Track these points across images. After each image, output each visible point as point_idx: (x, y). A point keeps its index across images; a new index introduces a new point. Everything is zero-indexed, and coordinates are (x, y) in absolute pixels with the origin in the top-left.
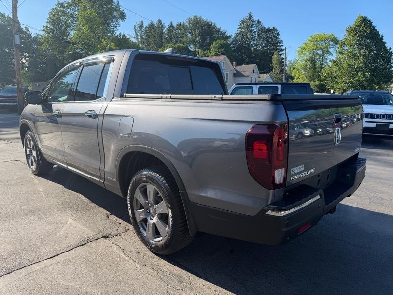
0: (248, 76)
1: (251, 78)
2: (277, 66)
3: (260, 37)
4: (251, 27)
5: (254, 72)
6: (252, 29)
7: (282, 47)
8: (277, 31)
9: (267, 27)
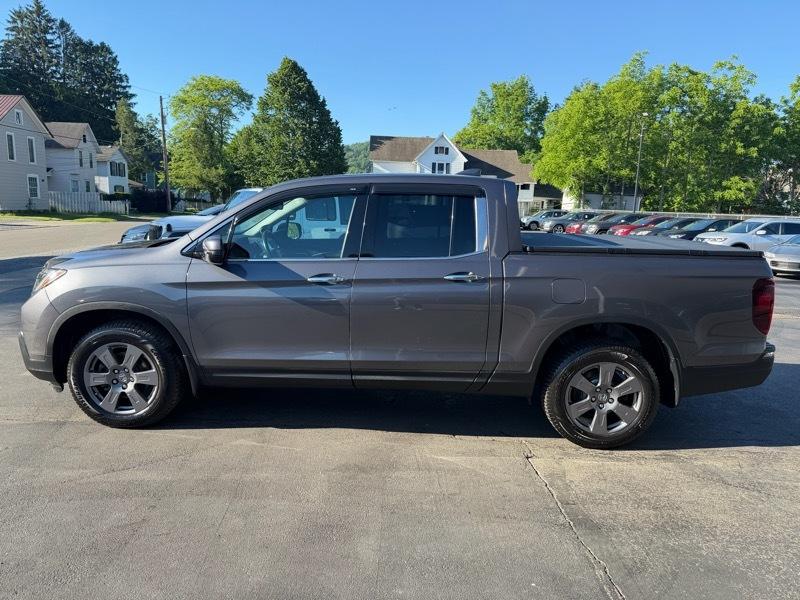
0: (73, 149)
1: (81, 152)
2: (128, 130)
3: (69, 59)
4: (45, 32)
5: (85, 141)
6: (49, 37)
7: (127, 89)
8: (111, 53)
9: (85, 39)
